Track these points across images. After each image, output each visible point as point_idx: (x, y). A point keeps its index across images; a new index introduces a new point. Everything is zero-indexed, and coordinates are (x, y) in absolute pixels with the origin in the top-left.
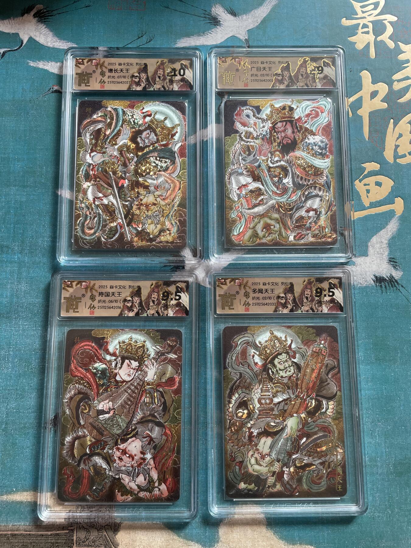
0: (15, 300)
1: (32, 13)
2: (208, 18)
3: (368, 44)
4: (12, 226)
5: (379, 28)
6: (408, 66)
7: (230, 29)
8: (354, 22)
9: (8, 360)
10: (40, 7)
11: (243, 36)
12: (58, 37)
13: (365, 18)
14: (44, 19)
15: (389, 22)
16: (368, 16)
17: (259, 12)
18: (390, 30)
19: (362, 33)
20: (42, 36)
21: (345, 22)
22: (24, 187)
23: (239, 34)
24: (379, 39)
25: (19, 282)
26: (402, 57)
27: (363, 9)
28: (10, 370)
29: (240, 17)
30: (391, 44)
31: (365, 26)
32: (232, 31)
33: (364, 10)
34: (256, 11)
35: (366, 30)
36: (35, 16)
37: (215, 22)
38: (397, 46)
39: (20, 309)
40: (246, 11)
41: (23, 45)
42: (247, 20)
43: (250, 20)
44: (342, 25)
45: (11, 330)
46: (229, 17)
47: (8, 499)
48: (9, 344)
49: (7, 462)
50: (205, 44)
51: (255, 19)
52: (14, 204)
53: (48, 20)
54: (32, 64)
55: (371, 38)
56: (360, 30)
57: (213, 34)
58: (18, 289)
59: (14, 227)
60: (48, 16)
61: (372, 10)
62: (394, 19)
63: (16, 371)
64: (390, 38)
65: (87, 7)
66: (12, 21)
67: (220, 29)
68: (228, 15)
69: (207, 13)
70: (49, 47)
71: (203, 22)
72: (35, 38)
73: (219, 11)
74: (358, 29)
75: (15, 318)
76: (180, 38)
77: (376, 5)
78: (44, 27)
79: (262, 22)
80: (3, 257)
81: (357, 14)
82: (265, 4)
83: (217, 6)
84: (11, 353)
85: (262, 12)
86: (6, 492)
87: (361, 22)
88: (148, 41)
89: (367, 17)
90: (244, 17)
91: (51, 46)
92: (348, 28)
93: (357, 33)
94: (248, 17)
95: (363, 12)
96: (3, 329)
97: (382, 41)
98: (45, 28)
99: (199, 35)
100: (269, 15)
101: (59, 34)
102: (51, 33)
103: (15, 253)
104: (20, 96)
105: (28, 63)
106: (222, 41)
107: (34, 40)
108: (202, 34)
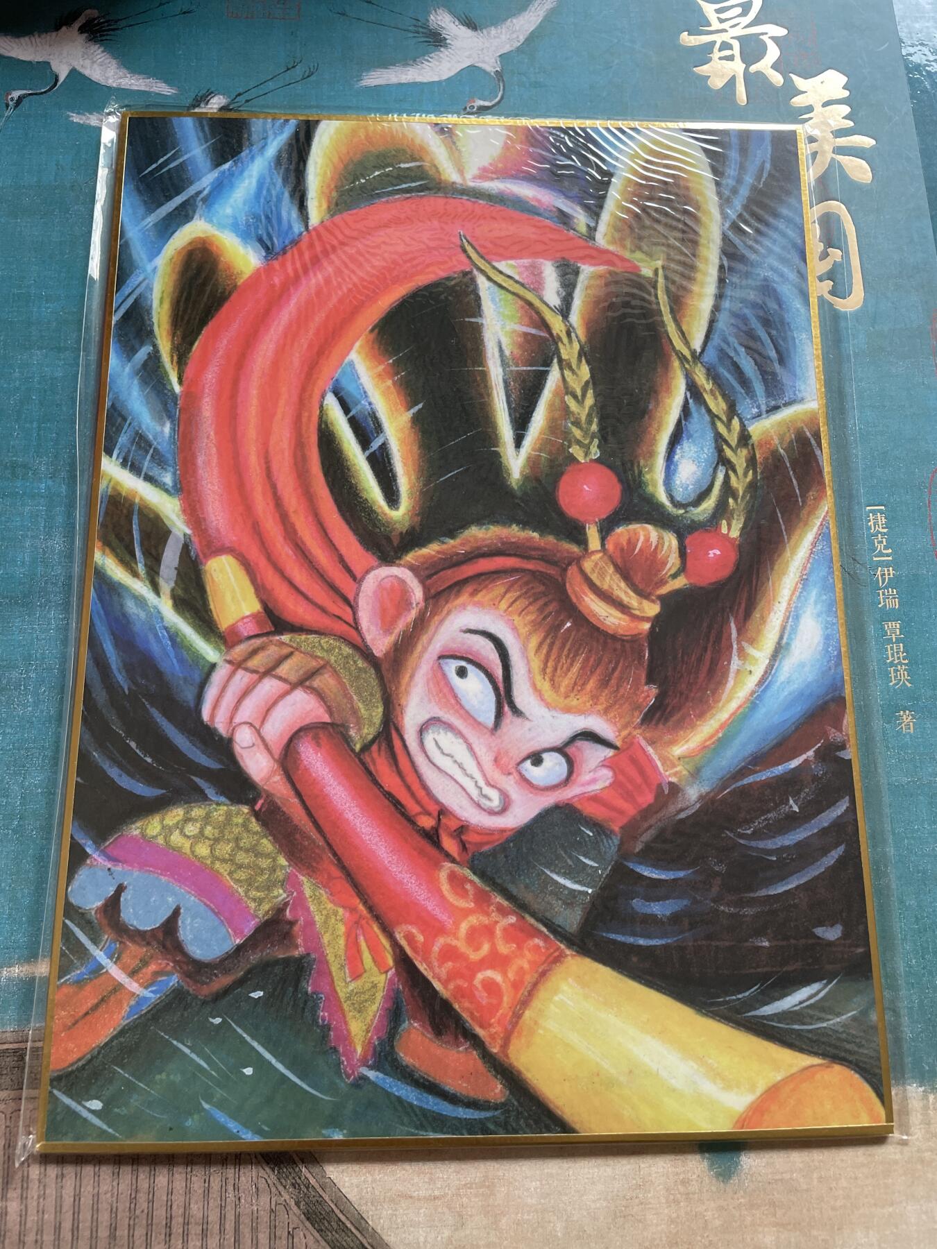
0: (40, 570)
1: (77, 25)
2: (423, 33)
3: (732, 81)
4: (35, 425)
5: (752, 49)
6: (811, 118)
7: (467, 54)
8: (705, 39)
9: (25, 688)
10: (92, 13)
11: (490, 65)
12: (128, 68)
13: (725, 31)
14: (101, 36)
15: (773, 38)
16: (731, 27)
17: (522, 22)
18: (773, 53)
19: (720, 58)
20: (95, 66)
21: (687, 39)
22: (59, 350)
23: (484, 62)
24: (753, 68)
25: (49, 535)
26: (798, 101)
27: (721, 16)
28: (30, 709)
29: (485, 31)
30: (777, 79)
31: (725, 46)
32: (469, 57)
33: (723, 16)
34: (515, 21)
35: (727, 53)
36: (82, 30)
37: (436, 40)
38: (788, 81)
39: (50, 588)
40: (496, 21)
41: (59, 83)
42: (498, 37)
43: (503, 37)
44: (680, 45)
45: (33, 628)
46: (464, 31)
47: (22, 974)
48: (28, 658)
49: (22, 897)
50: (417, 80)
51: (515, 36)
52: (39, 383)
53: (108, 38)
54: (76, 118)
55: (738, 67)
56: (716, 54)
57: (434, 63)
58: (47, 547)
59: (39, 427)
60: (109, 30)
61: (738, 16)
62: (781, 32)
63: (42, 711)
64: (775, 67)
65: (184, 13)
66: (36, 39)
67: (447, 53)
68: (461, 27)
69: (420, 24)
70: (109, 88)
71: (414, 41)
72: (81, 70)
73: (443, 20)
74: (712, 52)
75: (40, 606)
76: (368, 70)
77: (746, 7)
78: (100, 50)
79: (527, 40)
80: (16, 487)
81: (710, 25)
82: (531, 8)
83: (440, 11)
84: (33, 675)
85: (526, 23)
86: (19, 959)
87: (718, 39)
88: (307, 74)
89: (728, 29)
90: (493, 31)
91: (114, 85)
92: (692, 50)
93: (710, 60)
94: (499, 31)
95: (721, 21)
96: (16, 627)
97: (759, 74)
98: (103, 52)
99: (406, 65)
100: (540, 26)
101: (130, 64)
102: (114, 62)
103: (41, 478)
104: (52, 178)
105: (69, 116)
106: (452, 73)
107: (80, 74)
108: (411, 62)
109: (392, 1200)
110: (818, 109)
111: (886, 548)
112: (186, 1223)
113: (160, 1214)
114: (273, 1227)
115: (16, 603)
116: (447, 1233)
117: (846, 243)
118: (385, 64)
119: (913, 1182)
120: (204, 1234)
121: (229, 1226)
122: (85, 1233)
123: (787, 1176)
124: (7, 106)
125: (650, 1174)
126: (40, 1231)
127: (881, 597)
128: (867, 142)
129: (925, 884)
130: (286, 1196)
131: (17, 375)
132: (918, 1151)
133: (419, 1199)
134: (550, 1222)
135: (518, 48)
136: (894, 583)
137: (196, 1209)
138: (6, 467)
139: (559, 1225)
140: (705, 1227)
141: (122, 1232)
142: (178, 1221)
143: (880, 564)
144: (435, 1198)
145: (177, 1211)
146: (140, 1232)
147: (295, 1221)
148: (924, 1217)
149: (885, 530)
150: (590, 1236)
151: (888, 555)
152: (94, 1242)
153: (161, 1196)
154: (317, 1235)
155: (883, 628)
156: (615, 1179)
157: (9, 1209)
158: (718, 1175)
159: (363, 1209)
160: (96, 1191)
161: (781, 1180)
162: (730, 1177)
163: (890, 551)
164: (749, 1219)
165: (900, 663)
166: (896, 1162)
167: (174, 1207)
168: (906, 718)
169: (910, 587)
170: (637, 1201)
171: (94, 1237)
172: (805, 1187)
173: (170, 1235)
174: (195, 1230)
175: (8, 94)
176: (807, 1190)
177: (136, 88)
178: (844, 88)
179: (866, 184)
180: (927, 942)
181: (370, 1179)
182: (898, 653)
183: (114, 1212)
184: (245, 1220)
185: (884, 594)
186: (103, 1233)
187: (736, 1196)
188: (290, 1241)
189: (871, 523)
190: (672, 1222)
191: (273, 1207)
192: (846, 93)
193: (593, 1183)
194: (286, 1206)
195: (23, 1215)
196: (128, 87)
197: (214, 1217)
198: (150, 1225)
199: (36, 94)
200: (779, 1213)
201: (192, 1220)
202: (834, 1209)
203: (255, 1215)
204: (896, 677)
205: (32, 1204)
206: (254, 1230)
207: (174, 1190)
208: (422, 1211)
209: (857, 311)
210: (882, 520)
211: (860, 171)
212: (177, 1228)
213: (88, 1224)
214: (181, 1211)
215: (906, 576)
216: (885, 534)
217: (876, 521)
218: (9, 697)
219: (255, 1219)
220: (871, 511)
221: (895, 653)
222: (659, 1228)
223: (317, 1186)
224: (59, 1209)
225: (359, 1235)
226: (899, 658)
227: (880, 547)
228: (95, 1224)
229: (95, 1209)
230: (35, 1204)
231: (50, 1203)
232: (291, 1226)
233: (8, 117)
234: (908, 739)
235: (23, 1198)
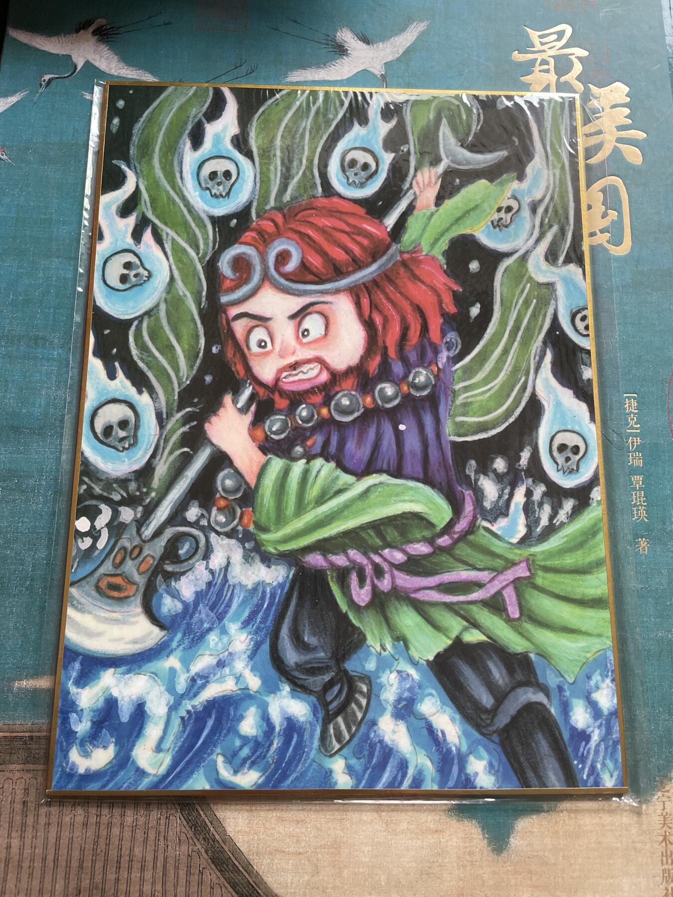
0: (51, 411)
1: (91, 29)
2: (332, 45)
3: (547, 87)
4: (52, 310)
5: (563, 65)
6: (601, 117)
7: (361, 61)
8: (530, 56)
9: (38, 492)
10: (101, 21)
11: (378, 70)
12: (125, 62)
13: (544, 51)
14: (107, 38)
15: (577, 58)
16: (549, 49)
17: (401, 40)
18: (578, 68)
19: (540, 71)
20: (103, 59)
21: (517, 56)
23: (373, 67)
25: (59, 387)
26: (593, 104)
27: (542, 40)
28: (41, 506)
29: (375, 46)
30: (579, 87)
31: (544, 62)
32: (363, 63)
34: (396, 39)
35: (545, 67)
36: (94, 33)
37: (341, 50)
38: (587, 89)
39: (58, 423)
40: (383, 38)
41: (77, 71)
42: (384, 50)
43: (388, 50)
44: (512, 60)
45: (45, 451)
46: (360, 45)
47: (28, 686)
48: (41, 471)
49: (31, 634)
50: (326, 79)
51: (396, 49)
52: (56, 281)
53: (113, 40)
54: (88, 97)
55: (552, 77)
56: (537, 68)
57: (338, 67)
58: (57, 396)
59: (55, 312)
60: (113, 34)
61: (555, 41)
62: (585, 53)
63: (49, 508)
65: (166, 24)
66: (63, 39)
67: (347, 60)
68: (359, 42)
69: (330, 39)
70: (112, 75)
71: (325, 51)
72: (93, 62)
73: (346, 36)
74: (534, 67)
75: (51, 436)
76: (292, 70)
77: (561, 35)
78: (106, 48)
80: (37, 353)
81: (534, 47)
82: (409, 30)
83: (344, 30)
84: (44, 483)
86: (26, 675)
87: (539, 57)
88: (249, 72)
89: (547, 50)
90: (381, 45)
91: (116, 74)
92: (520, 64)
93: (533, 72)
94: (385, 46)
95: (542, 44)
96: (34, 449)
97: (567, 83)
98: (108, 50)
99: (319, 67)
100: (414, 44)
101: (127, 59)
102: (116, 57)
103: (54, 347)
104: (70, 138)
105: (83, 95)
106: (350, 75)
107: (92, 65)
108: (322, 66)
109: (271, 853)
110: (607, 110)
111: (636, 424)
112: (131, 861)
113: (113, 854)
114: (189, 867)
115: (34, 433)
116: (306, 878)
117: (621, 207)
118: (304, 67)
119: (628, 863)
120: (143, 869)
121: (160, 864)
122: (62, 863)
123: (541, 854)
124: (41, 85)
125: (447, 847)
126: (32, 860)
127: (631, 457)
128: (641, 135)
129: (649, 659)
130: (199, 846)
131: (41, 275)
132: (633, 842)
133: (289, 854)
134: (377, 874)
135: (398, 59)
136: (640, 448)
137: (138, 851)
138: (31, 339)
139: (383, 877)
140: (483, 885)
141: (87, 864)
142: (125, 860)
143: (631, 435)
144: (300, 853)
145: (125, 851)
146: (99, 865)
147: (204, 863)
148: (634, 888)
149: (636, 411)
150: (403, 885)
151: (637, 429)
152: (68, 870)
153: (115, 841)
154: (219, 874)
155: (630, 480)
156: (423, 848)
157: (12, 844)
158: (494, 850)
159: (250, 858)
160: (71, 836)
161: (537, 856)
162: (502, 852)
163: (639, 426)
164: (513, 882)
165: (641, 505)
166: (617, 849)
167: (123, 849)
168: (643, 543)
169: (651, 452)
170: (437, 864)
171: (68, 866)
172: (553, 861)
173: (119, 868)
174: (137, 865)
175: (42, 77)
176: (554, 864)
177: (130, 77)
178: (627, 95)
179: (638, 166)
180: (648, 699)
181: (256, 838)
182: (640, 497)
183: (82, 850)
184: (171, 861)
185: (632, 456)
186: (75, 864)
187: (505, 865)
188: (200, 877)
189: (627, 406)
190: (461, 879)
191: (190, 853)
192: (628, 99)
193: (408, 850)
194: (199, 853)
195: (21, 849)
196: (125, 76)
197: (150, 857)
198: (106, 861)
199: (61, 78)
200: (534, 878)
201: (135, 859)
202: (572, 878)
203: (177, 858)
204: (637, 514)
205: (28, 842)
206: (177, 868)
207: (124, 838)
208: (290, 862)
209: (626, 255)
210: (634, 404)
211: (634, 156)
212: (125, 864)
213: (65, 857)
214: (128, 852)
215: (649, 444)
216: (636, 414)
217: (631, 405)
218: (27, 497)
219: (177, 861)
220: (627, 397)
221: (638, 498)
222: (451, 883)
223: (220, 841)
224: (45, 846)
225: (247, 876)
226: (640, 501)
227: (632, 423)
228: (69, 857)
229: (70, 849)
230: (30, 842)
231: (40, 842)
232: (201, 867)
233: (41, 94)
234: (643, 558)
235: (22, 837)
